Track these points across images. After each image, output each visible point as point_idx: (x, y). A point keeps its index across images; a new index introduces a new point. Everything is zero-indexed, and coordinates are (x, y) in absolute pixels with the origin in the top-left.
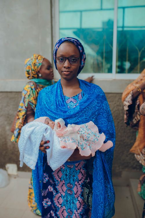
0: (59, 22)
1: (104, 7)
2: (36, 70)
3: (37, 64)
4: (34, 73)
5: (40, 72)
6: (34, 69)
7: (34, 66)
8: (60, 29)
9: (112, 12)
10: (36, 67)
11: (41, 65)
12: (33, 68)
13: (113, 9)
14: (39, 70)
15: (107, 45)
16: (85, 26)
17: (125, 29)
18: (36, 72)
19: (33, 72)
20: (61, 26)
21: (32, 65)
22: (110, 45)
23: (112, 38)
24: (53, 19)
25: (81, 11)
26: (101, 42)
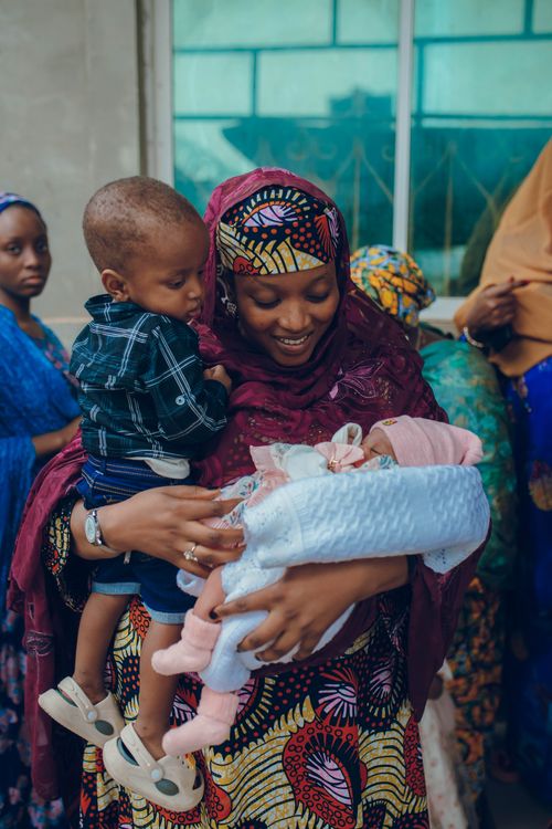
1: (345, 36)
8: (175, 118)
9: (390, 55)
13: (395, 46)
15: (367, 180)
16: (271, 106)
17: (428, 123)
20: (181, 109)
22: (380, 182)
23: (392, 153)
24: (148, 70)
25: (255, 52)
26: (343, 168)
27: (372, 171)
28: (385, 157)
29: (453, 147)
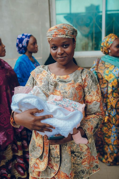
0: (56, 9)
2: (107, 46)
3: (109, 42)
4: (105, 49)
5: (110, 48)
6: (106, 46)
7: (106, 43)
8: (56, 14)
10: (108, 44)
11: (111, 43)
12: (105, 44)
14: (109, 46)
15: (96, 27)
16: (75, 10)
17: (108, 13)
18: (107, 48)
19: (105, 47)
20: (57, 12)
21: (105, 42)
22: (99, 27)
23: (101, 21)
26: (91, 24)
27: (97, 25)
28: (100, 22)
29: (114, 19)
